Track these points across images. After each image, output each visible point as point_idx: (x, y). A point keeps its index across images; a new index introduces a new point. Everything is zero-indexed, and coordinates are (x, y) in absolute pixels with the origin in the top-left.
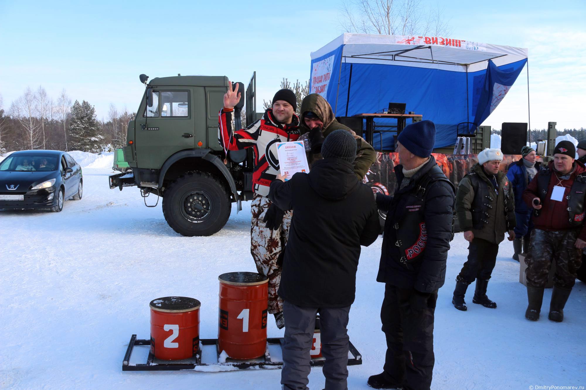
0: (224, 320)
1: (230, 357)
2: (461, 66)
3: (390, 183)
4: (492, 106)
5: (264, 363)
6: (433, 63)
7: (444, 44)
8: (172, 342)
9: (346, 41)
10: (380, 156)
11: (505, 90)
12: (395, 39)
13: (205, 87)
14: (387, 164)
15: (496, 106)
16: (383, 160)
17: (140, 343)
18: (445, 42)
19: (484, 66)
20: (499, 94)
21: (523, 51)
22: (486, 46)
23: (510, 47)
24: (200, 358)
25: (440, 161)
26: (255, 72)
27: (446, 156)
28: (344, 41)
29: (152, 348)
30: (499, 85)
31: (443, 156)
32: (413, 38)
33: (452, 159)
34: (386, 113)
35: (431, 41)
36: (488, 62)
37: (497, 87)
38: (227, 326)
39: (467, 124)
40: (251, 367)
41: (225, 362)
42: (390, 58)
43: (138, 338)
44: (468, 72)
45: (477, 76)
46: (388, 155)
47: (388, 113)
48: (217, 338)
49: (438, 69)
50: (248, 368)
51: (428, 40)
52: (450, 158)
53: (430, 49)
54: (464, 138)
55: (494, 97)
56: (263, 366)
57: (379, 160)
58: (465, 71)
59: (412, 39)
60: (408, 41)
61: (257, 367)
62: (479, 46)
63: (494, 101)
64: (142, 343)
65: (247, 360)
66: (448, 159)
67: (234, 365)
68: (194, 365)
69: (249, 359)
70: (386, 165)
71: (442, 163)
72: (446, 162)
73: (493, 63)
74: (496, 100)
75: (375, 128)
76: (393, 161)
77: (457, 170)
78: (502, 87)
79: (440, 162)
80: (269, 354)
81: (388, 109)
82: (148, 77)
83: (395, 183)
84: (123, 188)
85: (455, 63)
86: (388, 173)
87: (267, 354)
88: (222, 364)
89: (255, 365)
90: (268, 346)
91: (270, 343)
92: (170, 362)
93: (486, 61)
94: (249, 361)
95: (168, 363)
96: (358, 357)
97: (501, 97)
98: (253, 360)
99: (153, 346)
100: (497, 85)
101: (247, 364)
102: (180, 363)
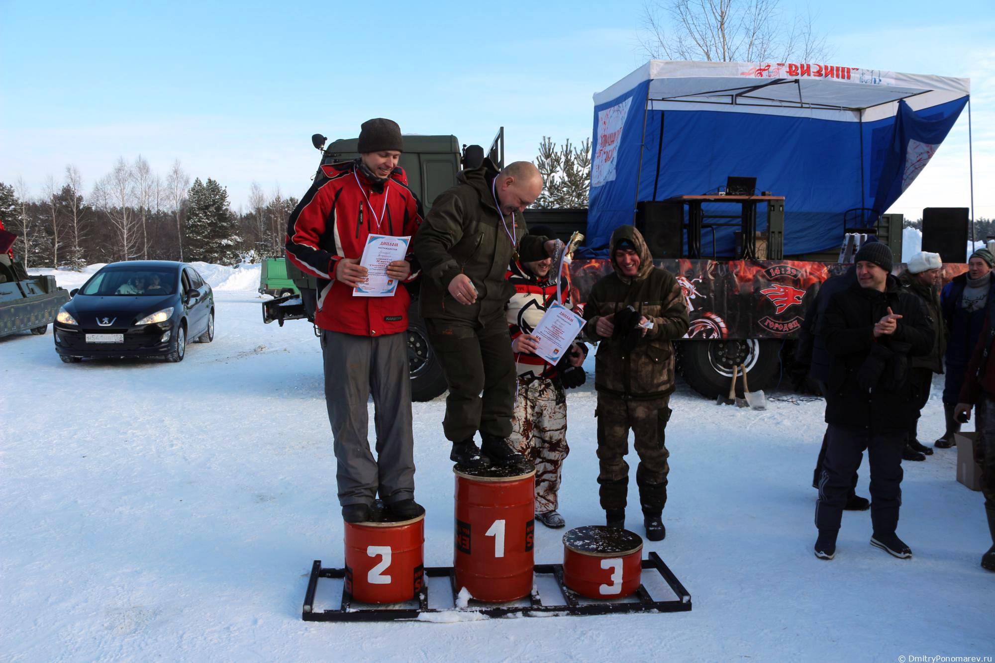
0: (464, 538)
1: (474, 598)
2: (850, 113)
3: (730, 312)
4: (905, 180)
5: (530, 607)
6: (802, 107)
7: (820, 75)
8: (381, 574)
9: (654, 74)
10: (713, 267)
11: (928, 152)
12: (738, 69)
13: (419, 154)
14: (725, 281)
15: (913, 179)
16: (718, 274)
17: (327, 574)
18: (823, 72)
19: (890, 110)
20: (918, 159)
21: (962, 83)
22: (894, 76)
23: (937, 77)
24: (426, 599)
25: (816, 274)
26: (502, 129)
27: (827, 266)
28: (651, 73)
29: (348, 583)
30: (918, 143)
31: (821, 266)
32: (769, 66)
33: (835, 271)
34: (721, 194)
35: (799, 71)
36: (898, 104)
37: (914, 148)
38: (468, 548)
39: (861, 210)
40: (510, 615)
41: (467, 606)
42: (729, 100)
44: (863, 121)
45: (879, 127)
46: (727, 265)
47: (727, 194)
48: (453, 566)
49: (810, 118)
50: (505, 616)
51: (794, 69)
52: (833, 270)
53: (797, 84)
54: (857, 235)
55: (908, 165)
56: (529, 613)
57: (712, 274)
58: (858, 121)
59: (767, 68)
60: (759, 71)
61: (520, 614)
62: (883, 77)
63: (909, 172)
64: (330, 575)
65: (503, 603)
66: (830, 271)
67: (481, 612)
68: (417, 611)
69: (505, 600)
70: (723, 282)
71: (820, 279)
73: (907, 105)
74: (912, 169)
75: (704, 219)
76: (735, 276)
78: (923, 147)
79: (815, 277)
80: (537, 592)
81: (725, 188)
82: (326, 139)
83: (739, 313)
84: (285, 321)
85: (840, 107)
86: (726, 295)
87: (534, 592)
88: (462, 609)
89: (515, 610)
90: (536, 578)
91: (537, 574)
92: (378, 607)
93: (894, 102)
94: (506, 605)
95: (375, 609)
96: (685, 599)
97: (921, 164)
98: (512, 603)
99: (350, 579)
100: (915, 143)
101: (503, 610)
102: (394, 609)
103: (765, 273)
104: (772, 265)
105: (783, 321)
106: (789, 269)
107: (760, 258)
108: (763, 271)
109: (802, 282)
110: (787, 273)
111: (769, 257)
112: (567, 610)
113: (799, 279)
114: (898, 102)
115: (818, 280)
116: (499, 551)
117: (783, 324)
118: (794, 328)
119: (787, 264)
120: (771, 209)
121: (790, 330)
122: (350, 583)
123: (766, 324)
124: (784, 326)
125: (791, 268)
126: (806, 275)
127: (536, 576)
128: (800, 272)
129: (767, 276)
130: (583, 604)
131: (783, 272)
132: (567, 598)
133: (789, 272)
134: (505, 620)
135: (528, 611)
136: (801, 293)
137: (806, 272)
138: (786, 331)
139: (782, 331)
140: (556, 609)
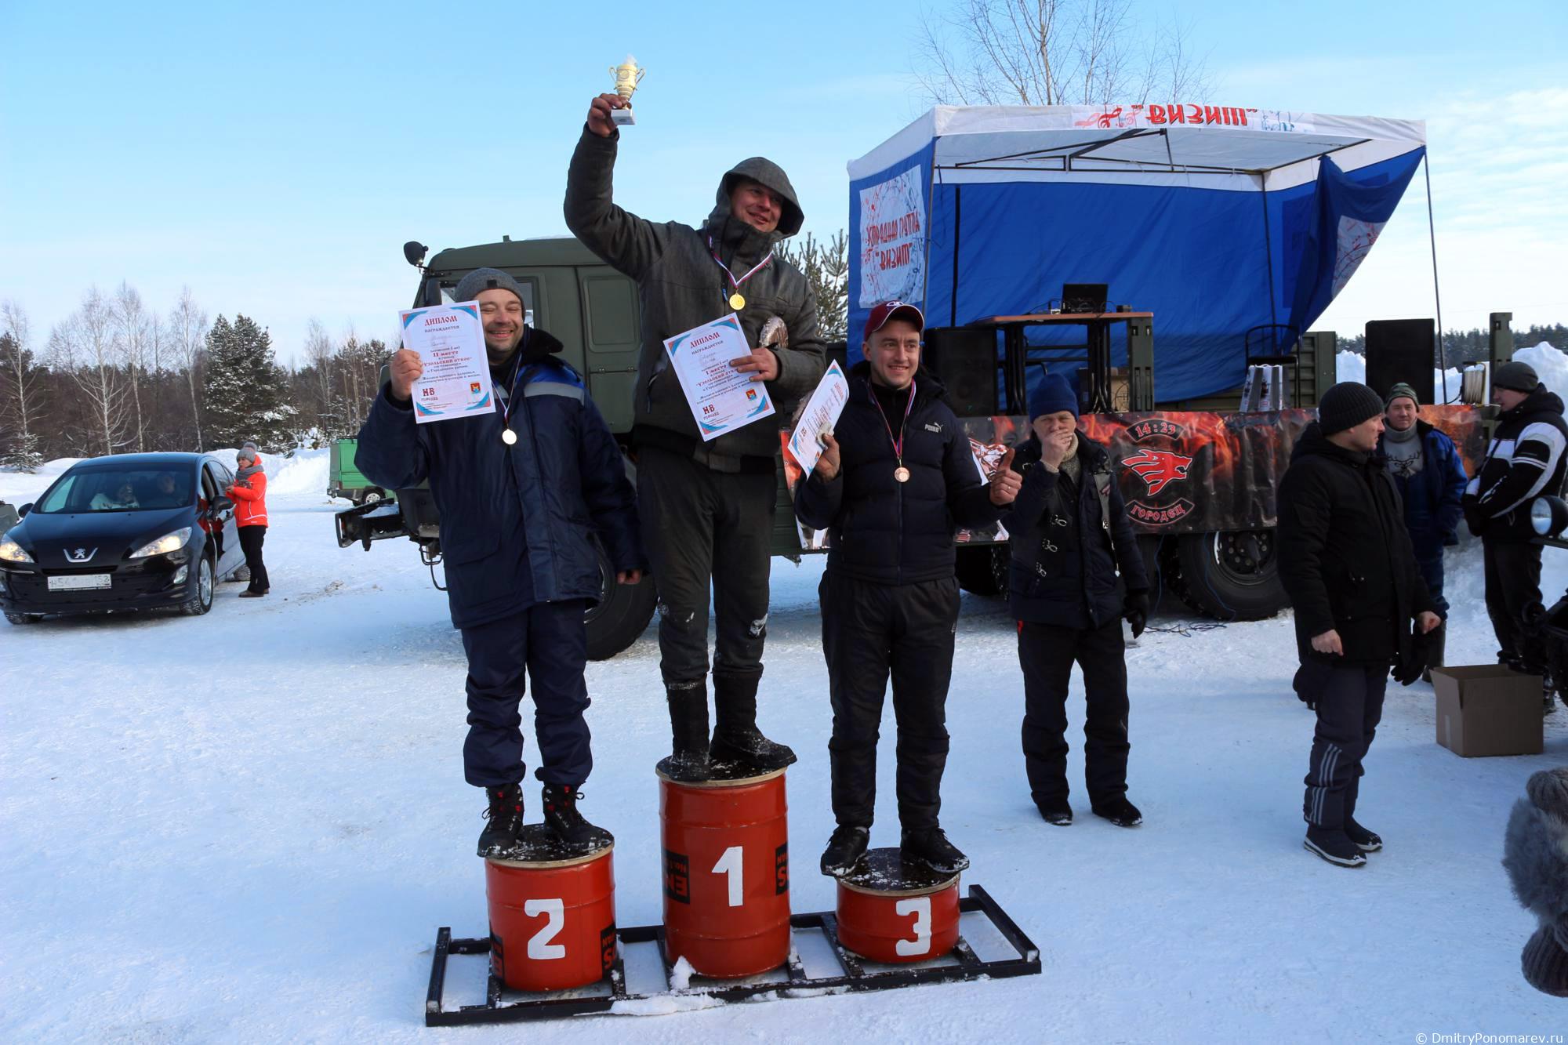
0: (678, 878)
1: (699, 973)
2: (1246, 178)
4: (1337, 279)
5: (788, 982)
6: (1172, 171)
7: (1200, 121)
8: (547, 945)
9: (941, 127)
11: (1369, 235)
12: (1071, 116)
13: (575, 267)
15: (1347, 277)
17: (461, 949)
18: (1204, 116)
19: (1308, 172)
20: (1355, 245)
21: (1413, 127)
22: (1313, 120)
23: (1375, 119)
24: (622, 980)
25: (1207, 431)
27: (1223, 419)
28: (937, 127)
29: (496, 962)
30: (1352, 221)
31: (1213, 418)
32: (1119, 110)
33: (1236, 424)
34: (1054, 312)
35: (1167, 116)
36: (1319, 162)
37: (1347, 228)
38: (686, 895)
39: (1270, 328)
40: (757, 996)
41: (688, 986)
42: (1059, 164)
43: (455, 936)
44: (1267, 190)
45: (1292, 199)
47: (1063, 312)
48: (663, 924)
49: (1185, 189)
50: (750, 999)
51: (1158, 112)
52: (1233, 423)
53: (1164, 136)
54: (1267, 368)
55: (1340, 255)
56: (787, 991)
58: (1260, 190)
59: (1116, 113)
60: (1105, 119)
61: (772, 994)
62: (1295, 121)
63: (1342, 266)
64: (466, 949)
65: (743, 978)
66: (1227, 425)
67: (711, 994)
68: (610, 999)
69: (748, 973)
71: (1212, 438)
72: (1222, 435)
73: (1332, 163)
74: (1346, 261)
75: (1029, 352)
77: (1251, 454)
78: (1361, 227)
79: (1205, 435)
80: (798, 958)
81: (1060, 302)
82: (426, 249)
84: (373, 542)
85: (1231, 169)
87: (792, 959)
88: (680, 992)
89: (765, 989)
90: (794, 936)
91: (796, 929)
92: (546, 997)
93: (1314, 159)
94: (748, 981)
95: (540, 1000)
96: (1031, 956)
97: (1359, 254)
98: (759, 977)
99: (500, 955)
100: (1348, 221)
101: (746, 989)
102: (572, 998)
103: (1128, 433)
104: (1137, 419)
105: (1158, 506)
106: (1164, 424)
107: (1118, 409)
108: (1125, 430)
109: (1185, 445)
110: (1161, 431)
111: (1133, 407)
112: (846, 984)
113: (1181, 440)
114: (1319, 159)
115: (1210, 440)
116: (736, 898)
117: (1159, 511)
118: (1176, 517)
119: (1162, 416)
120: (1133, 331)
121: (1170, 520)
122: (499, 960)
123: (1133, 512)
124: (1161, 514)
125: (1169, 424)
126: (1192, 434)
127: (794, 932)
128: (1182, 429)
129: (1130, 436)
130: (871, 972)
131: (1156, 430)
132: (845, 965)
133: (1164, 430)
134: (749, 1005)
135: (784, 990)
136: (1185, 462)
137: (1191, 429)
138: (1165, 522)
139: (1158, 522)
140: (829, 983)
